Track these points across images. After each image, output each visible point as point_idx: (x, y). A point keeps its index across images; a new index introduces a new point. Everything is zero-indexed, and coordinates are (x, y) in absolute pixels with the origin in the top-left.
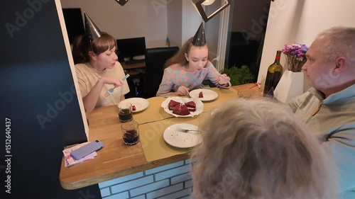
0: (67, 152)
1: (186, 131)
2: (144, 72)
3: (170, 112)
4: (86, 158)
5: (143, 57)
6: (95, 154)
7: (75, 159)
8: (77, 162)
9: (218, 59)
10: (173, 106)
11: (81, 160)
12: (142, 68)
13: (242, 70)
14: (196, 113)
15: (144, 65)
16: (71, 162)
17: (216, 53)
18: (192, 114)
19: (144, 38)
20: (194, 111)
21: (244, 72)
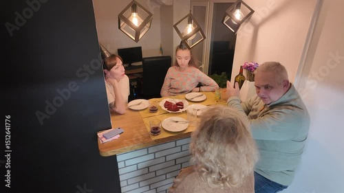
0: (100, 135)
1: (177, 122)
2: (141, 77)
3: (166, 109)
4: (113, 138)
5: (141, 63)
6: (119, 136)
7: (106, 139)
8: (108, 140)
9: (203, 66)
10: (168, 105)
11: (110, 140)
12: (140, 73)
13: (221, 76)
14: (184, 110)
15: (141, 70)
16: (105, 140)
17: (201, 61)
18: (181, 110)
19: (141, 47)
20: (182, 108)
21: (223, 78)
